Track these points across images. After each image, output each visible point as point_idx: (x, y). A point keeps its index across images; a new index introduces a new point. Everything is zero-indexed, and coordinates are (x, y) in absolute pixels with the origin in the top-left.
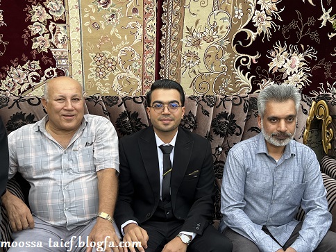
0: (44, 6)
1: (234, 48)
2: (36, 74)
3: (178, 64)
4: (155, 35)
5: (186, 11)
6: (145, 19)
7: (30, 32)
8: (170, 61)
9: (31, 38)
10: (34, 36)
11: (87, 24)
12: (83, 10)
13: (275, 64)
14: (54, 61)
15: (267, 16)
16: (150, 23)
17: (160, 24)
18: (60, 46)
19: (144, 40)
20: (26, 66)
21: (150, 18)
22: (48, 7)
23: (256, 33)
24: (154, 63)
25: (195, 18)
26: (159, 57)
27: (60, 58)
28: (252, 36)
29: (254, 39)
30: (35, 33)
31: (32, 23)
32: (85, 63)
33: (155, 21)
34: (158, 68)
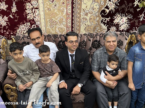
0: (30, 3)
1: (100, 16)
2: (29, 27)
3: (80, 22)
4: (71, 12)
5: (82, 3)
6: (67, 6)
7: (26, 13)
8: (77, 21)
9: (26, 15)
12: (44, 4)
13: (116, 21)
14: (35, 23)
15: (113, 3)
16: (69, 8)
17: (73, 8)
18: (37, 17)
19: (67, 14)
20: (25, 25)
21: (69, 6)
22: (32, 3)
23: (109, 10)
24: (71, 22)
25: (86, 5)
26: (72, 20)
27: (37, 21)
28: (107, 11)
30: (28, 13)
31: (27, 9)
32: (46, 22)
33: (71, 7)
34: (72, 24)
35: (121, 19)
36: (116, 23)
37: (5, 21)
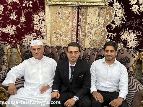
1: (106, 31)
2: (35, 37)
3: (85, 36)
4: (76, 25)
5: (88, 17)
6: (73, 19)
7: (33, 24)
8: (81, 35)
9: (33, 25)
10: (34, 25)
11: (52, 21)
12: (51, 16)
13: (123, 37)
14: (41, 33)
15: (120, 19)
16: (74, 21)
17: (78, 21)
18: (43, 28)
19: (72, 27)
20: (31, 35)
21: (74, 19)
22: (39, 15)
23: (115, 25)
24: (76, 35)
25: (91, 19)
26: (77, 33)
27: (43, 32)
28: (114, 26)
29: (114, 27)
30: (35, 24)
31: (34, 20)
32: (51, 34)
33: (76, 20)
34: (77, 37)
35: (129, 36)
36: (124, 39)
37: (14, 30)
